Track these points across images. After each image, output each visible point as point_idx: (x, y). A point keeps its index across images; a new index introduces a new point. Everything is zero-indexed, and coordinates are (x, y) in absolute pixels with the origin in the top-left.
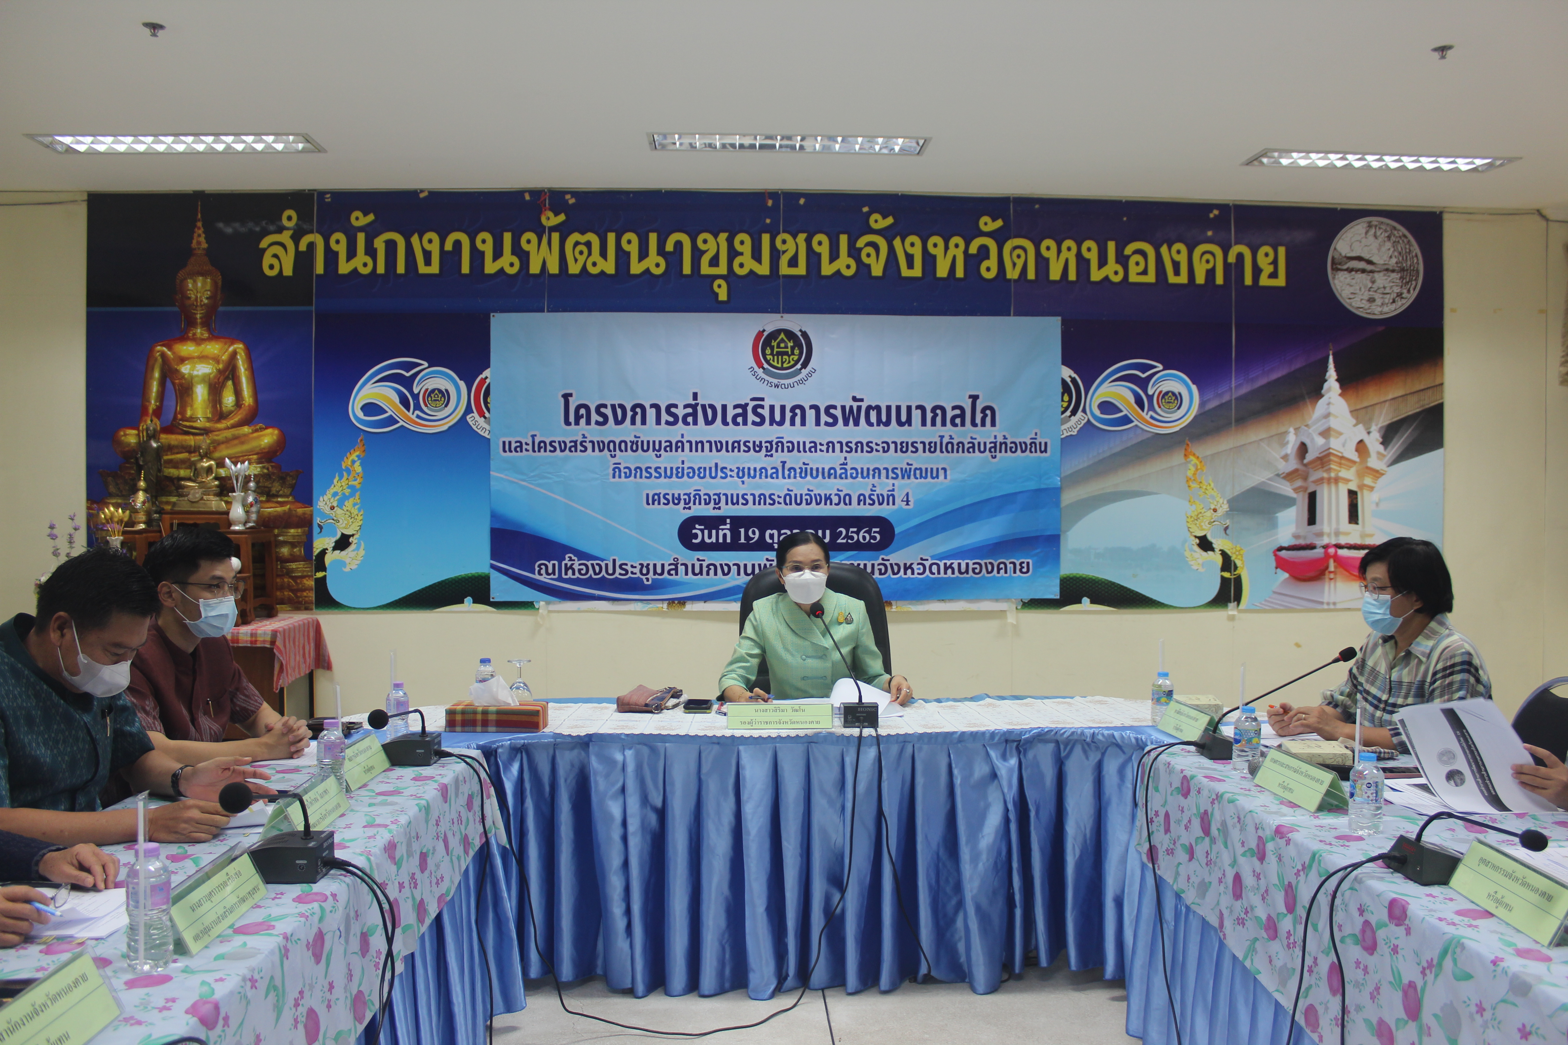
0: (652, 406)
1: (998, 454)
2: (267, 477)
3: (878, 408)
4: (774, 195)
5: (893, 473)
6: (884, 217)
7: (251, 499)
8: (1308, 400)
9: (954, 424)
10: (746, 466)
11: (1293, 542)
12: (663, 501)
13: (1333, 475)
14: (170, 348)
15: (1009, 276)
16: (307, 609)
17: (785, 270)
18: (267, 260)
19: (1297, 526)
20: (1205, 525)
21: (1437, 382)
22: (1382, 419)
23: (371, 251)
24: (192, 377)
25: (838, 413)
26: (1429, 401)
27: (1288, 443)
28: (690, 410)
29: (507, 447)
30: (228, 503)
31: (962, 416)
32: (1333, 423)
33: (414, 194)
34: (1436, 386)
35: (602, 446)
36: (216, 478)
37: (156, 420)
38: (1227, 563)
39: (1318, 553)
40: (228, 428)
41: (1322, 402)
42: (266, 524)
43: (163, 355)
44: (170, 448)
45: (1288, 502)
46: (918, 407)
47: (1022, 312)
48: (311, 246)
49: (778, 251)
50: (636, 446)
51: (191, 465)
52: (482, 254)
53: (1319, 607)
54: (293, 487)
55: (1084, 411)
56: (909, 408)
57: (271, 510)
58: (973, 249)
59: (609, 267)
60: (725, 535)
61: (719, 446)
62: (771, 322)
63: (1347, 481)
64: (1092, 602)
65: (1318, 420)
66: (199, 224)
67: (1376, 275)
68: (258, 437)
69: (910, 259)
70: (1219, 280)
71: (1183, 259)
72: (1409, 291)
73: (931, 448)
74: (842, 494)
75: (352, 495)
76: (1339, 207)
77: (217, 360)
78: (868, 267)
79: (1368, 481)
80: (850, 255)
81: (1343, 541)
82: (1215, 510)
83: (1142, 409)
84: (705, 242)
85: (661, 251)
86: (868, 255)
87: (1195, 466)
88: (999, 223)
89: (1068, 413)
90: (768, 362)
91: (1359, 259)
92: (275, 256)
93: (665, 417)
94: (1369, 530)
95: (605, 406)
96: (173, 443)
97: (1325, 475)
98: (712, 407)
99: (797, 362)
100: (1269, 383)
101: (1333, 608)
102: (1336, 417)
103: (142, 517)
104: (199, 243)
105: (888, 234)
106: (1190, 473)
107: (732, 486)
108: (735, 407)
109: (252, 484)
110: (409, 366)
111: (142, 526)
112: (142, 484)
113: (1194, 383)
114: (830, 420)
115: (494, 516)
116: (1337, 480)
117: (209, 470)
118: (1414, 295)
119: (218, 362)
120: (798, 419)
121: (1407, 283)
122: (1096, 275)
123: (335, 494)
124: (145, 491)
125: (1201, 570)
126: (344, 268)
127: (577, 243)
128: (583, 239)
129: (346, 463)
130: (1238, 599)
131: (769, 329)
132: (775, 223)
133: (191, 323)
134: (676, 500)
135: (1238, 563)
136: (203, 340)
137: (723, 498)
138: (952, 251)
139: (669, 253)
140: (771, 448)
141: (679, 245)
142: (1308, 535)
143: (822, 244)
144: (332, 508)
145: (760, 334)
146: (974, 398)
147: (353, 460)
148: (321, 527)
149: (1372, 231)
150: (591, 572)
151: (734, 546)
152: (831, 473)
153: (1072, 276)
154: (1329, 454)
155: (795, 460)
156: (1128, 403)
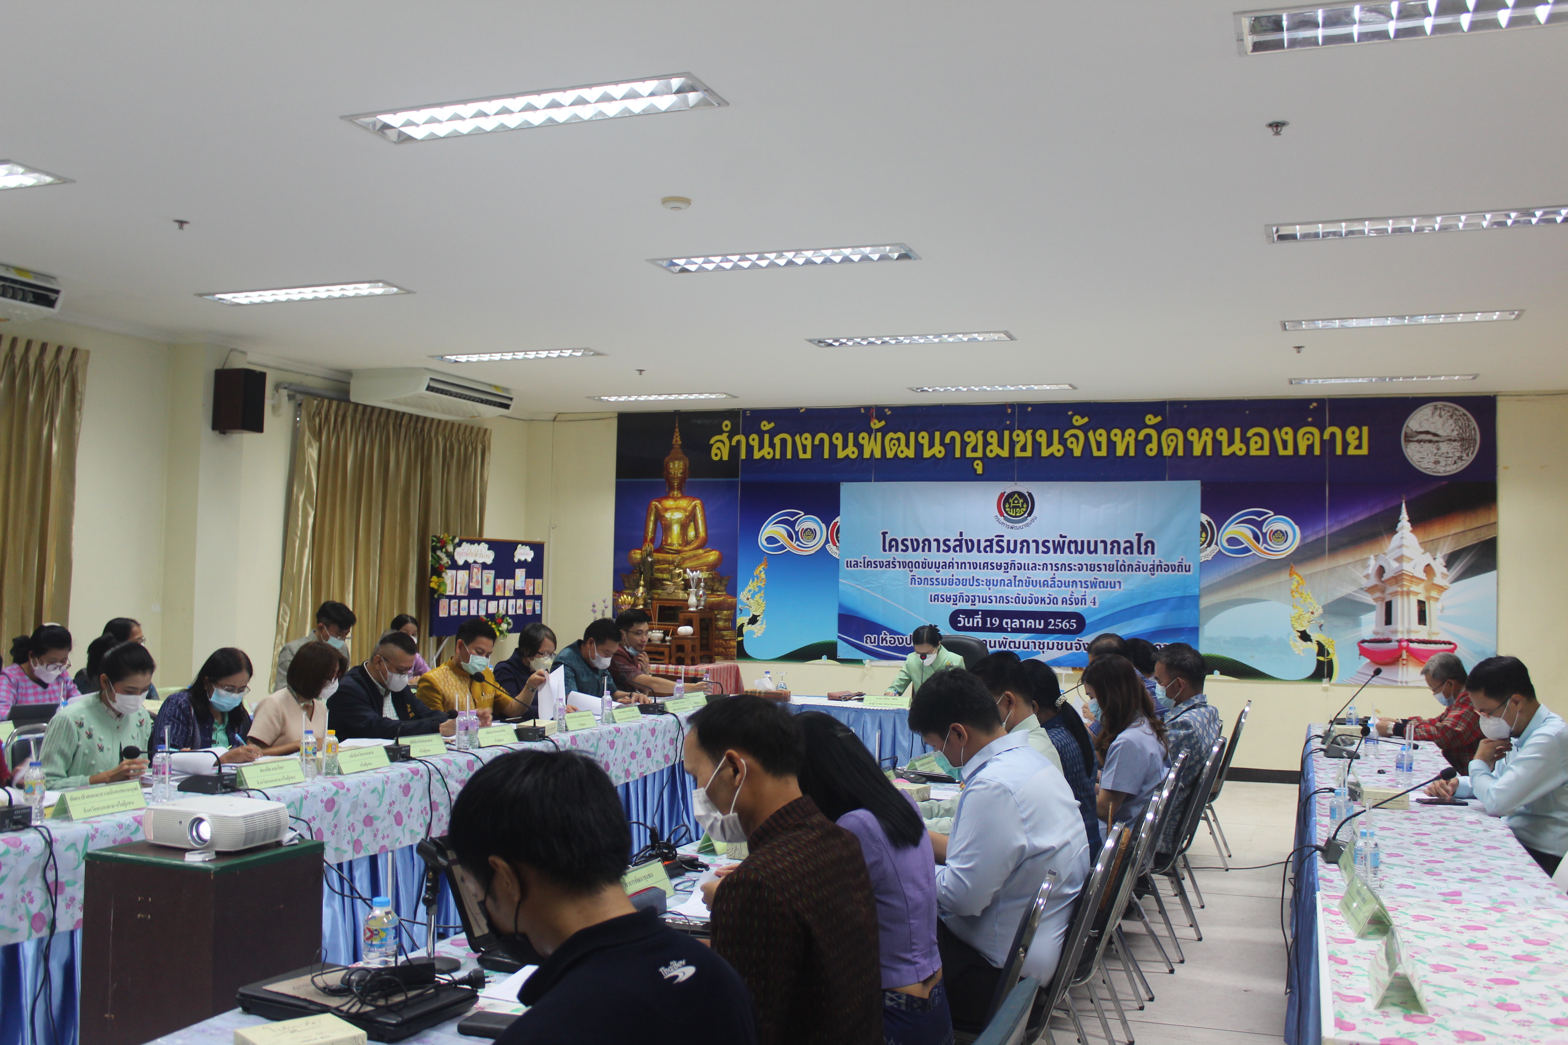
0: (935, 540)
1: (1156, 572)
2: (713, 579)
3: (1076, 542)
4: (1012, 406)
5: (1085, 584)
6: (1082, 418)
7: (701, 593)
8: (1385, 536)
9: (1126, 553)
10: (992, 578)
11: (1373, 637)
12: (940, 599)
13: (1405, 589)
14: (660, 503)
15: (1165, 454)
16: (732, 659)
17: (1018, 453)
18: (714, 451)
19: (1377, 626)
20: (1305, 623)
21: (1492, 521)
22: (1445, 549)
23: (772, 445)
24: (671, 520)
25: (1050, 545)
26: (1485, 535)
27: (1369, 566)
28: (958, 543)
29: (849, 564)
30: (688, 594)
31: (1131, 547)
32: (1405, 552)
33: (796, 410)
34: (1490, 524)
35: (904, 565)
36: (683, 580)
37: (651, 545)
38: (1322, 650)
39: (1394, 645)
40: (690, 550)
41: (1396, 537)
42: (711, 608)
43: (656, 507)
44: (658, 562)
45: (1369, 608)
46: (1102, 542)
47: (1172, 478)
48: (738, 442)
49: (1014, 442)
50: (925, 565)
51: (670, 572)
52: (836, 446)
53: (1394, 684)
54: (726, 586)
55: (1216, 544)
56: (1096, 542)
57: (713, 599)
58: (1141, 437)
59: (911, 453)
60: (978, 622)
61: (975, 566)
62: (1009, 487)
63: (1417, 594)
64: (1221, 674)
65: (1393, 550)
66: (677, 430)
67: (1441, 444)
68: (707, 556)
69: (1099, 444)
70: (1317, 452)
71: (1290, 438)
72: (1468, 455)
73: (1110, 568)
74: (1052, 597)
75: (759, 591)
76: (1410, 396)
77: (685, 510)
78: (1072, 450)
79: (1434, 594)
80: (1060, 443)
81: (1413, 637)
82: (1312, 613)
83: (1259, 542)
84: (969, 436)
85: (942, 443)
86: (1072, 443)
87: (1298, 582)
88: (1159, 419)
89: (1205, 545)
90: (1007, 513)
91: (1427, 433)
92: (718, 448)
93: (942, 547)
94: (1434, 630)
95: (907, 540)
96: (661, 558)
97: (1399, 589)
98: (971, 541)
99: (1025, 512)
100: (1354, 524)
101: (1405, 685)
102: (1408, 547)
103: (641, 601)
104: (677, 441)
105: (1084, 429)
106: (1293, 587)
107: (982, 591)
108: (986, 541)
109: (702, 584)
110: (793, 515)
111: (641, 607)
112: (642, 583)
113: (1296, 524)
114: (1045, 550)
115: (841, 606)
116: (1408, 593)
117: (679, 575)
118: (1472, 457)
119: (686, 511)
120: (1025, 549)
121: (1466, 449)
122: (1226, 451)
123: (750, 591)
124: (644, 586)
125: (1302, 654)
126: (757, 455)
127: (892, 439)
128: (895, 436)
129: (757, 572)
130: (1330, 675)
131: (1008, 491)
132: (1012, 424)
133: (672, 488)
134: (949, 599)
135: (1331, 651)
136: (678, 498)
137: (977, 598)
138: (1127, 438)
139: (947, 444)
140: (1008, 566)
141: (953, 439)
142: (1385, 631)
143: (1042, 436)
144: (748, 599)
145: (1003, 494)
146: (1139, 536)
147: (760, 570)
148: (741, 610)
149: (1438, 412)
150: (897, 642)
151: (984, 629)
152: (1045, 584)
153: (1209, 453)
154: (1403, 574)
155: (1022, 575)
156: (1248, 538)
